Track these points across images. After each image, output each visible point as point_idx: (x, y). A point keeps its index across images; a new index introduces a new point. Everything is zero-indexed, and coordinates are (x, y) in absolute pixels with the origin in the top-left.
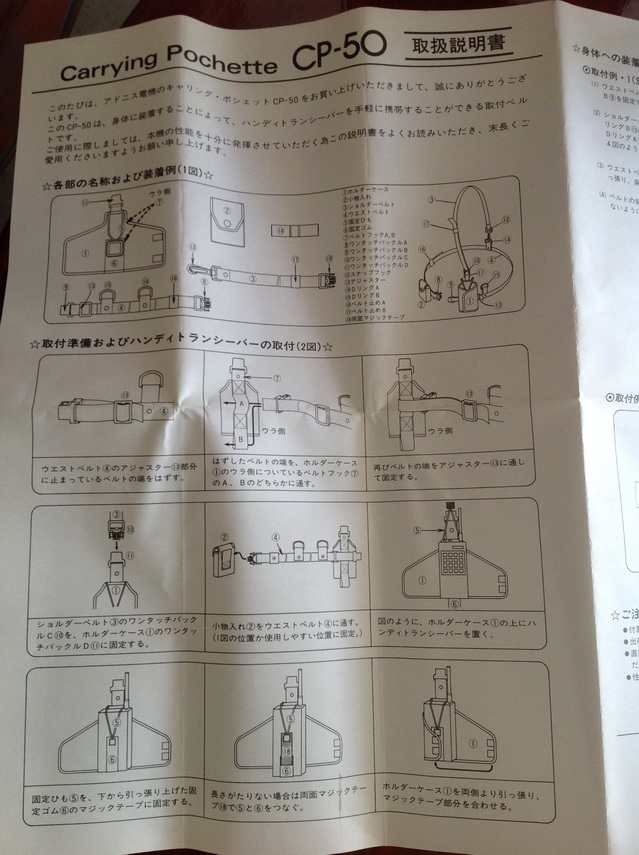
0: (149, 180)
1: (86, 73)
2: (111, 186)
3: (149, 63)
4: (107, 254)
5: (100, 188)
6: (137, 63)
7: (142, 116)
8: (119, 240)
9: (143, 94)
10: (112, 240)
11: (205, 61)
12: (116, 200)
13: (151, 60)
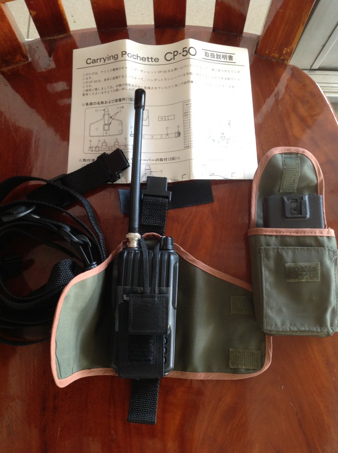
0: (117, 103)
1: (95, 61)
2: (104, 105)
3: (115, 58)
4: (104, 130)
5: (101, 105)
6: (111, 57)
7: (114, 79)
8: (107, 124)
9: (114, 70)
10: (105, 125)
11: (134, 57)
12: (106, 110)
13: (116, 57)
